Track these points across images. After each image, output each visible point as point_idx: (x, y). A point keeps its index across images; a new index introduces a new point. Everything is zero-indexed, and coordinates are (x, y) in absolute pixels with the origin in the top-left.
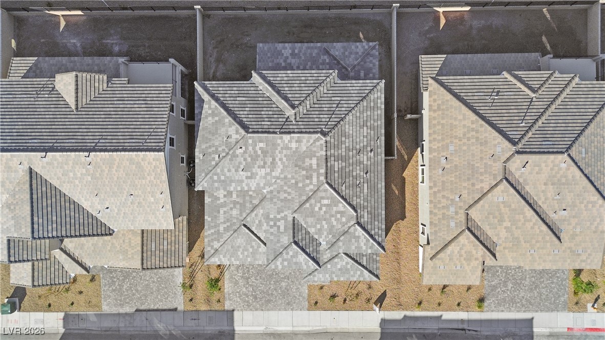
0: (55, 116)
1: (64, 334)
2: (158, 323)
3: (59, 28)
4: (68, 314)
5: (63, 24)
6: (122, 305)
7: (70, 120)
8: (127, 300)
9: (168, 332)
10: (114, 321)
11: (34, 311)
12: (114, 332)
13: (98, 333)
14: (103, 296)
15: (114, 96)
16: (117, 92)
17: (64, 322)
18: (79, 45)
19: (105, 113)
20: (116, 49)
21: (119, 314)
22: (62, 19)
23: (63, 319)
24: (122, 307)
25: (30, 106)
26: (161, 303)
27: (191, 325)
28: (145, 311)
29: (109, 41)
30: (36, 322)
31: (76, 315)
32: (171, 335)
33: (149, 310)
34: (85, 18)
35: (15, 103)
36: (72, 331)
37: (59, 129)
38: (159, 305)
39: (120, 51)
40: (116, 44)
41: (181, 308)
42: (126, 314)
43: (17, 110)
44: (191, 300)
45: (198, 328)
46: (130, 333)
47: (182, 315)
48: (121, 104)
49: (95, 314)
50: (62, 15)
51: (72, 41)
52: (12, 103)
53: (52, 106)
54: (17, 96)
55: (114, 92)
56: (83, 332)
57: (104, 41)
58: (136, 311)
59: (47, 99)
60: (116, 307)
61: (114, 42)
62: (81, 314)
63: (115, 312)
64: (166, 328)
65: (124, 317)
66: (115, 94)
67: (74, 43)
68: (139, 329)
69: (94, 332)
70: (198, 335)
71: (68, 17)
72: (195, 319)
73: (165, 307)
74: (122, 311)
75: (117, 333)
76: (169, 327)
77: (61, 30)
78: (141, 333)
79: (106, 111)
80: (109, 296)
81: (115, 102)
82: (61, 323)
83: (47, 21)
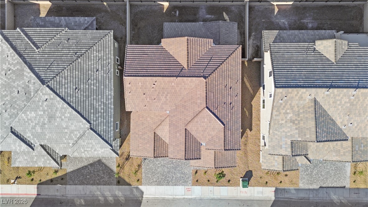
0: (324, 66)
1: (274, 201)
2: (334, 195)
3: (274, 12)
4: (278, 188)
5: (276, 10)
6: (311, 184)
7: (335, 69)
8: (315, 181)
9: (339, 201)
10: (306, 193)
11: (257, 186)
12: (306, 200)
13: (296, 200)
14: (300, 178)
15: (355, 54)
16: (355, 52)
17: (275, 193)
18: (286, 23)
19: (354, 64)
20: (310, 25)
21: (309, 189)
22: (276, 7)
23: (275, 192)
24: (311, 185)
25: (305, 60)
26: (336, 183)
27: (354, 197)
28: (325, 187)
29: (305, 21)
30: (258, 193)
31: (283, 189)
32: (341, 202)
33: (328, 187)
34: (291, 6)
35: (294, 58)
36: (280, 199)
37: (330, 74)
38: (335, 184)
39: (313, 27)
40: (310, 22)
41: (348, 186)
42: (314, 189)
43: (297, 62)
44: (354, 182)
45: (359, 199)
46: (315, 201)
47: (348, 190)
48: (362, 59)
49: (295, 189)
50: (277, 5)
51: (282, 21)
52: (292, 58)
53: (319, 60)
54: (293, 54)
55: (353, 52)
56: (287, 200)
57: (302, 21)
58: (320, 187)
59: (313, 56)
60: (308, 185)
61: (308, 21)
62: (286, 189)
63: (307, 188)
64: (338, 198)
65: (313, 191)
66: (354, 53)
67: (283, 22)
68: (321, 199)
69: (294, 200)
70: (358, 203)
71: (280, 6)
72: (357, 193)
73: (338, 186)
74: (311, 187)
75: (308, 201)
76: (340, 198)
77: (275, 14)
78: (323, 201)
79: (354, 63)
80: (304, 178)
81: (358, 58)
82: (273, 194)
83: (267, 8)
